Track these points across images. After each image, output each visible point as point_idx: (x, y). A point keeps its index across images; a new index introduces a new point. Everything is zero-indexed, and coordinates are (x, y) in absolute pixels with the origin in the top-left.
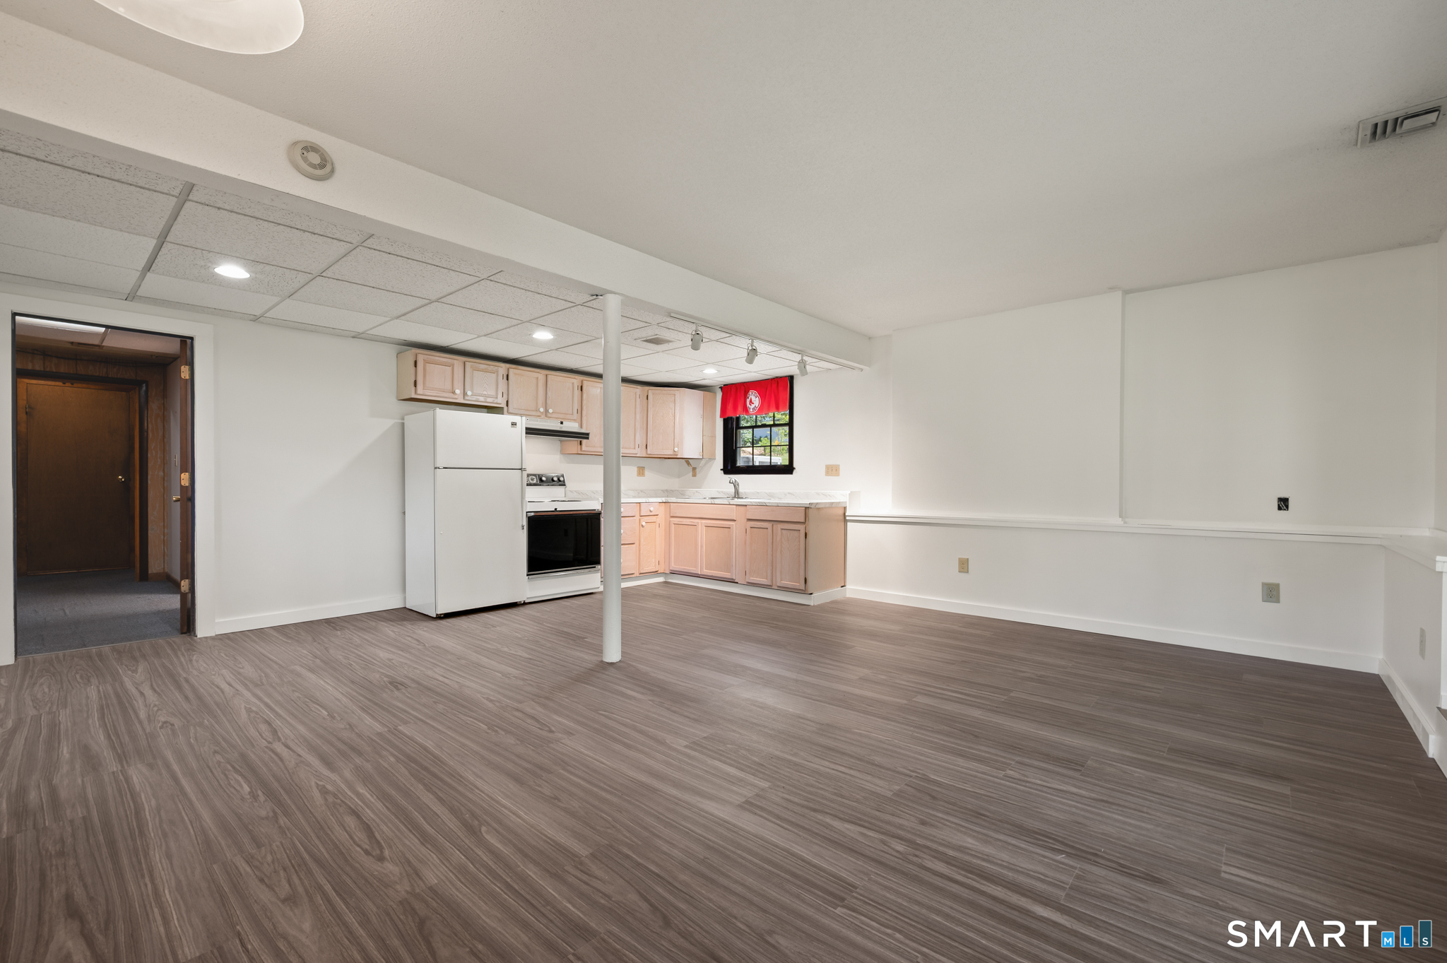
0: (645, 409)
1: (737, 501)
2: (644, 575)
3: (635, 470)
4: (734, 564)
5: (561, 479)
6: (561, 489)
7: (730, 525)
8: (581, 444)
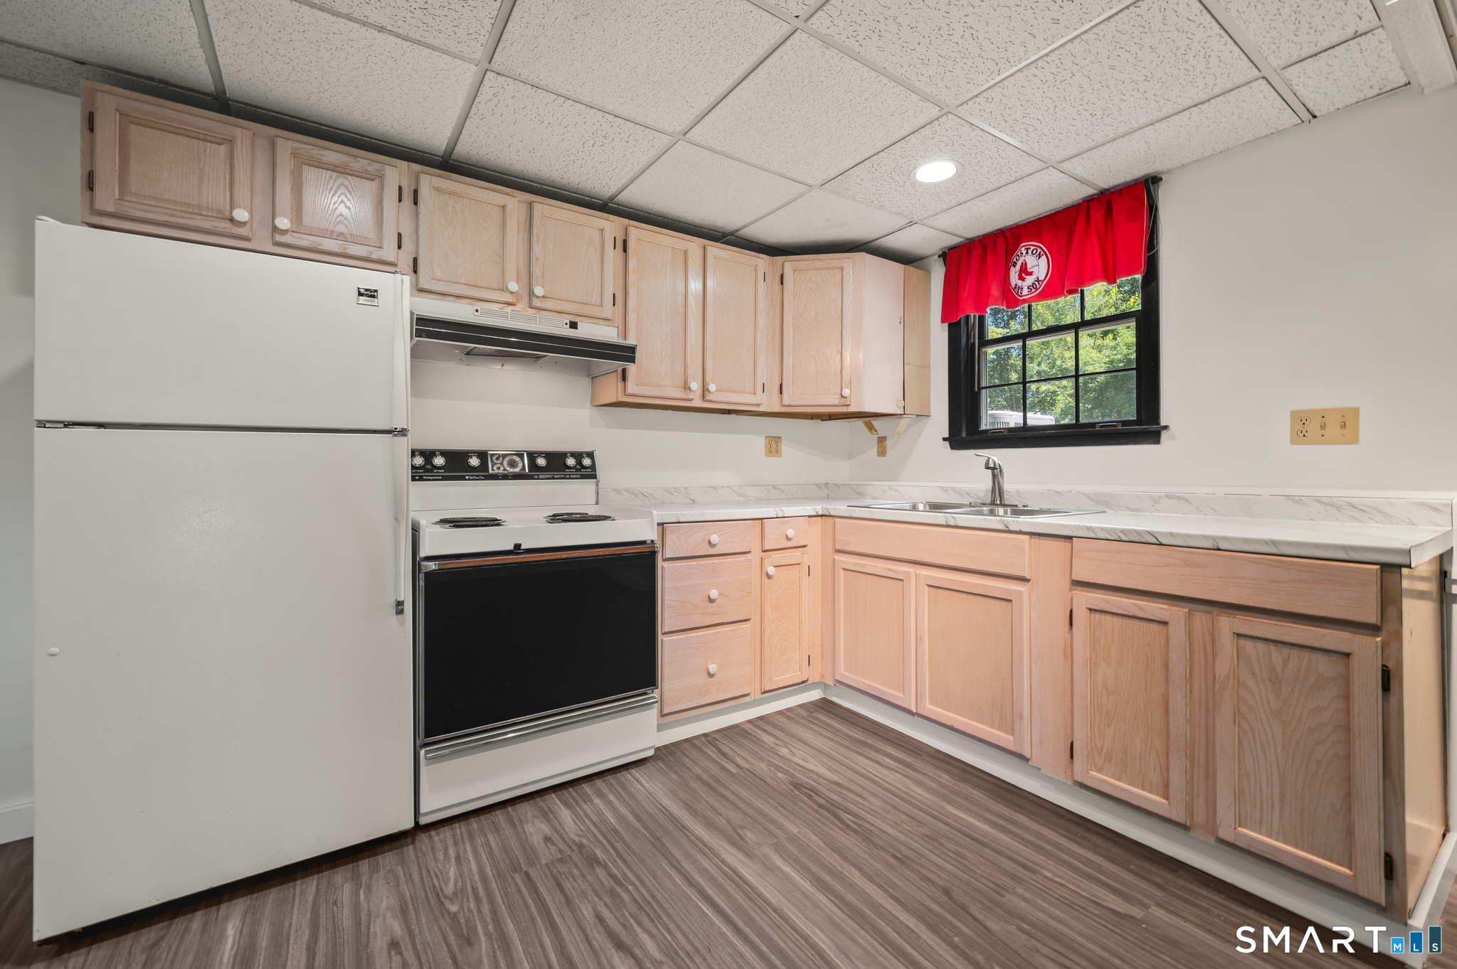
0: (778, 305)
1: (1002, 518)
2: (769, 693)
3: (760, 443)
4: (1026, 713)
5: (587, 462)
6: (587, 486)
7: (1009, 592)
8: (624, 378)
